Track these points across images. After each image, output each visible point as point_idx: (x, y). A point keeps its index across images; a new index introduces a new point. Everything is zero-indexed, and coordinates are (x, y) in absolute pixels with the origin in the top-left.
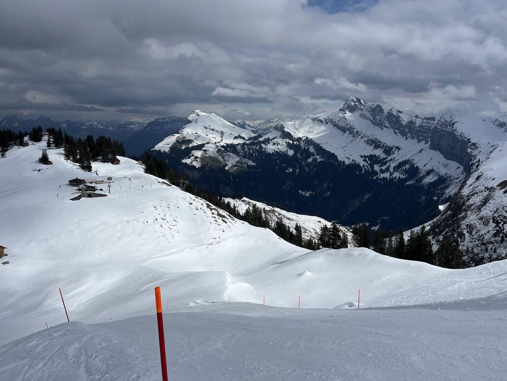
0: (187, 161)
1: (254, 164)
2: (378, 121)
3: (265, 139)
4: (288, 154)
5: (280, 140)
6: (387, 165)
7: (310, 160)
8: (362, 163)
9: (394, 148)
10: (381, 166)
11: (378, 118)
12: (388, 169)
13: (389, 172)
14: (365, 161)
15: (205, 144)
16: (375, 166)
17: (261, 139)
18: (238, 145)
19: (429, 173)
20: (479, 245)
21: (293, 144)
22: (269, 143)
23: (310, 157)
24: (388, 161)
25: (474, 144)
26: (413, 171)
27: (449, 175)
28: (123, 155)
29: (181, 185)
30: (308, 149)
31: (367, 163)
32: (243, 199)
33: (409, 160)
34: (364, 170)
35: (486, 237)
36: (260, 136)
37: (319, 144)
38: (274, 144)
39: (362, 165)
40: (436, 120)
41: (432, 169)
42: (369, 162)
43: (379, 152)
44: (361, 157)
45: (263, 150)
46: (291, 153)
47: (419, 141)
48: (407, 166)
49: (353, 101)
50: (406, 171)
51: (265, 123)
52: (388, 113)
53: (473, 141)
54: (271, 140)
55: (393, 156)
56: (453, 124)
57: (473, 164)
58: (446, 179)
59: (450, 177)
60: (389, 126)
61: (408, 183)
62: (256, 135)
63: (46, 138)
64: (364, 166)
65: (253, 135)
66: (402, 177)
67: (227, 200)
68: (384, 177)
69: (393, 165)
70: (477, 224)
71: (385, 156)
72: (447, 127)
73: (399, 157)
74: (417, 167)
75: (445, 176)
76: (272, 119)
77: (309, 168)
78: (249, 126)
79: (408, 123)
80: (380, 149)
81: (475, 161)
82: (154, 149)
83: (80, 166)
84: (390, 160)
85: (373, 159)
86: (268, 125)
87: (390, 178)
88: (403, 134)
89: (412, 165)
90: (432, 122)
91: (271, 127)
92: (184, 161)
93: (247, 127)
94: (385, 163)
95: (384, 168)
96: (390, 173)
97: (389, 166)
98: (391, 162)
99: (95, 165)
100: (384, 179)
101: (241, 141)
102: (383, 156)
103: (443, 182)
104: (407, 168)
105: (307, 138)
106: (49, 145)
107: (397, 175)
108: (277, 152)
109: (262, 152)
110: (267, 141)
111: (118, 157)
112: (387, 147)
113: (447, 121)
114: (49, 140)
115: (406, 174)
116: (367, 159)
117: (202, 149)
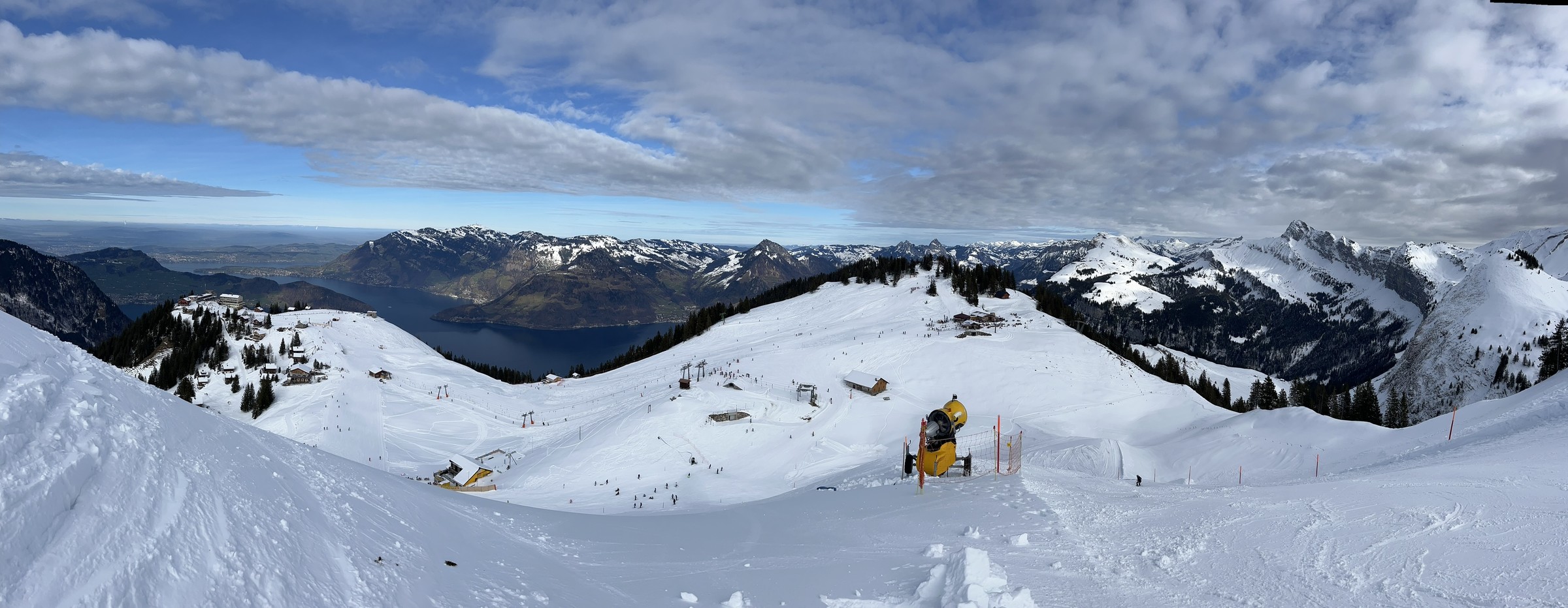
0: (1088, 296)
1: (1173, 301)
2: (1327, 252)
3: (1189, 269)
4: (1218, 290)
5: (1208, 272)
6: (1338, 306)
7: (1245, 297)
8: (1308, 302)
9: (1346, 285)
10: (1332, 306)
11: (1327, 248)
12: (1339, 311)
13: (1340, 314)
14: (1312, 300)
15: (1111, 275)
16: (1324, 306)
17: (1183, 269)
18: (1152, 276)
19: (1384, 315)
20: (1435, 398)
21: (1224, 276)
22: (1193, 275)
23: (1245, 294)
24: (1339, 301)
25: (1431, 283)
26: (1367, 313)
27: (1405, 319)
28: (1014, 288)
29: (1078, 326)
30: (1243, 283)
31: (1315, 302)
32: (1156, 347)
33: (1363, 300)
34: (1311, 311)
35: (1442, 388)
36: (1181, 266)
37: (1257, 278)
38: (1200, 276)
39: (1308, 305)
40: (1392, 254)
41: (1387, 310)
42: (1317, 302)
43: (1329, 290)
44: (1308, 294)
45: (1186, 283)
46: (1221, 288)
47: (1373, 278)
48: (1361, 307)
49: (1298, 225)
50: (1359, 314)
51: (1188, 249)
52: (1339, 242)
53: (1429, 280)
54: (1196, 271)
55: (1345, 294)
56: (1409, 259)
57: (1429, 306)
58: (1402, 323)
59: (1407, 320)
60: (1340, 259)
61: (1361, 327)
62: (1177, 264)
63: (935, 267)
64: (1311, 306)
65: (1173, 263)
66: (1356, 320)
67: (1134, 347)
68: (1334, 320)
69: (1345, 305)
70: (1433, 374)
71: (1335, 295)
72: (1402, 263)
73: (1350, 295)
74: (1372, 309)
75: (1402, 320)
76: (1198, 244)
77: (1244, 307)
78: (1169, 252)
79: (1362, 255)
80: (1329, 286)
81: (1432, 302)
82: (1050, 280)
83: (966, 299)
84: (1342, 300)
85: (1321, 298)
86: (1193, 252)
87: (1341, 321)
88: (1356, 269)
89: (1366, 307)
90: (1387, 255)
91: (1196, 254)
92: (1084, 296)
93: (1165, 253)
94: (1336, 303)
95: (1334, 309)
96: (1342, 314)
97: (1341, 307)
98: (1343, 301)
99: (982, 299)
100: (1335, 322)
101: (1157, 271)
102: (1333, 294)
103: (1398, 326)
104: (1361, 309)
105: (1242, 270)
106: (938, 275)
107: (1349, 317)
108: (1203, 286)
109: (1183, 286)
110: (1191, 272)
111: (1007, 290)
112: (1337, 283)
113: (1403, 256)
114: (938, 270)
115: (1359, 316)
116: (1315, 298)
117: (1107, 281)
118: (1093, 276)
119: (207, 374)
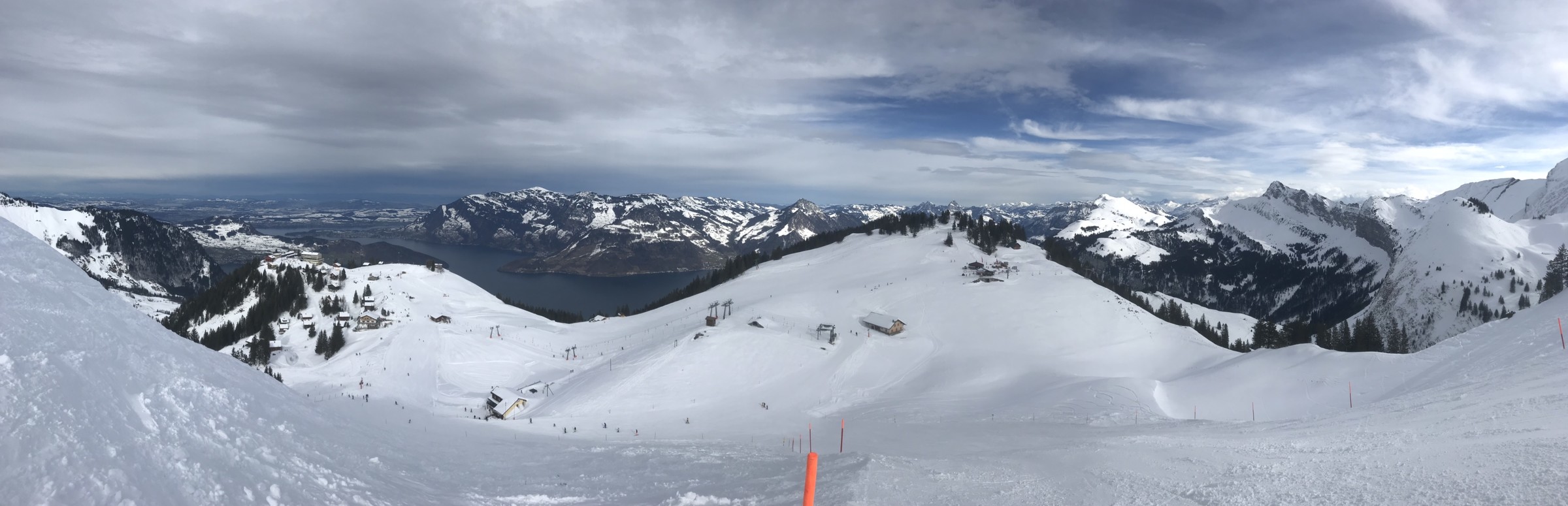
0: (1091, 249)
1: (1168, 254)
2: (1302, 208)
3: (1182, 226)
4: (1208, 243)
5: (1199, 228)
6: (1315, 254)
7: (1233, 250)
8: (1288, 252)
9: (1321, 236)
10: (1309, 255)
11: (1303, 204)
13: (1317, 262)
14: (1291, 250)
15: (1112, 231)
16: (1303, 256)
17: (1177, 226)
18: (1150, 232)
19: (1357, 261)
21: (1214, 231)
22: (1186, 231)
23: (1232, 247)
24: (1316, 250)
25: (1395, 231)
26: (1342, 259)
27: (1376, 262)
28: (1023, 240)
30: (1231, 237)
31: (1294, 251)
32: (1157, 294)
33: (1336, 248)
34: (1291, 260)
36: (1176, 222)
37: (1242, 233)
38: (1192, 231)
39: (1288, 255)
40: (1360, 207)
41: (1359, 257)
42: (1296, 251)
43: (1306, 241)
44: (1287, 245)
45: (1180, 238)
46: (1211, 242)
47: (1345, 229)
48: (1336, 254)
49: (1277, 186)
50: (1334, 260)
51: (1181, 208)
52: (1312, 198)
53: (1393, 228)
54: (1189, 227)
55: (1321, 244)
56: (1375, 211)
57: (1396, 250)
58: (1373, 266)
59: (1377, 264)
60: (1313, 213)
61: (1336, 272)
62: (1172, 221)
63: (951, 222)
64: (1290, 256)
65: (1168, 221)
66: (1330, 266)
68: (1312, 267)
69: (1321, 253)
71: (1313, 245)
72: (1369, 214)
73: (1325, 246)
74: (1346, 256)
75: (1373, 263)
76: (1190, 204)
77: (1231, 258)
78: (1164, 211)
79: (1333, 209)
80: (1306, 237)
81: (1397, 247)
82: (1057, 236)
83: (981, 249)
84: (1318, 249)
85: (1300, 248)
86: (1186, 211)
87: (1318, 268)
88: (1329, 221)
89: (1340, 254)
90: (1357, 208)
91: (1188, 213)
92: (1089, 249)
93: (1161, 212)
94: (1313, 252)
95: (1312, 257)
96: (1319, 262)
97: (1317, 255)
99: (996, 249)
100: (1313, 269)
101: (1153, 228)
102: (1311, 244)
103: (1370, 269)
104: (1335, 256)
105: (1230, 226)
106: (954, 228)
107: (1325, 264)
108: (1195, 240)
109: (1177, 240)
110: (1184, 228)
111: (1019, 242)
112: (1313, 235)
113: (1369, 208)
114: (954, 224)
115: (1334, 263)
116: (1293, 248)
117: (1109, 237)
118: (1096, 232)
119: (288, 321)
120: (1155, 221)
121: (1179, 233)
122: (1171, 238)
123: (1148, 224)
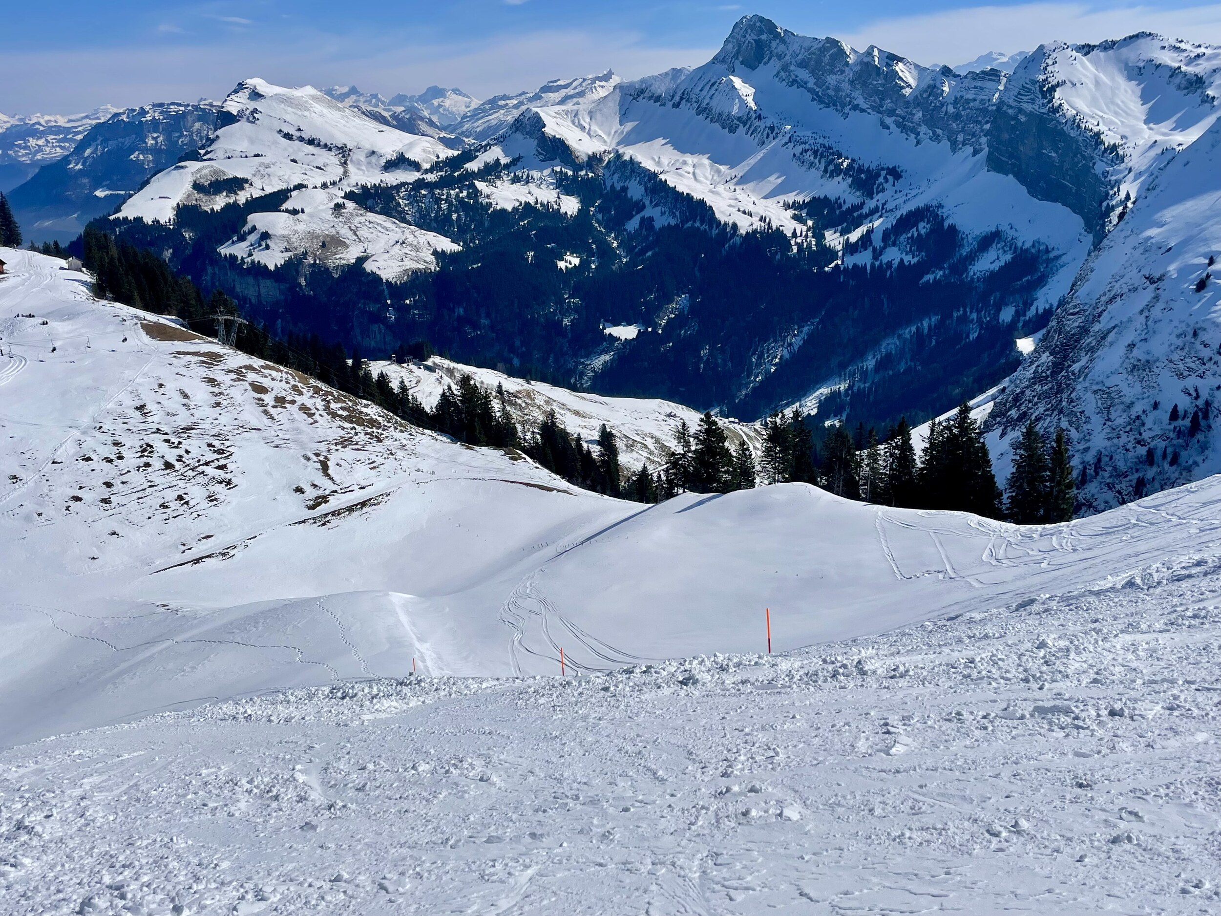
0: (238, 250)
1: (457, 247)
2: (831, 93)
3: (486, 164)
4: (563, 211)
6: (864, 228)
7: (631, 222)
8: (788, 225)
9: (884, 173)
10: (847, 231)
11: (831, 80)
12: (865, 240)
13: (871, 250)
14: (797, 218)
15: (289, 191)
16: (829, 233)
17: (473, 166)
18: (398, 187)
19: (987, 241)
21: (575, 174)
22: (499, 177)
23: (631, 217)
26: (943, 239)
27: (1043, 247)
30: (624, 188)
31: (805, 224)
32: (429, 363)
33: (929, 207)
34: (795, 248)
36: (467, 156)
38: (515, 179)
41: (995, 228)
42: (809, 222)
43: (838, 189)
44: (787, 207)
45: (483, 201)
46: (570, 206)
48: (924, 226)
50: (919, 243)
51: (479, 112)
54: (505, 167)
55: (882, 198)
59: (1049, 250)
61: (926, 278)
62: (456, 153)
64: (794, 234)
65: (446, 153)
66: (909, 260)
67: (376, 368)
68: (855, 266)
69: (881, 226)
71: (857, 201)
73: (897, 200)
77: (630, 248)
78: (431, 123)
82: (120, 215)
85: (821, 212)
86: (493, 119)
87: (873, 266)
90: (992, 83)
91: (500, 125)
92: (225, 250)
93: (423, 125)
94: (859, 223)
95: (854, 237)
96: (875, 251)
98: (876, 215)
101: (408, 174)
102: (851, 199)
104: (924, 230)
107: (894, 255)
108: (527, 204)
109: (477, 208)
110: (493, 171)
112: (863, 169)
113: (1036, 81)
115: (919, 250)
116: (804, 213)
117: (283, 207)
118: (242, 197)
120: (411, 155)
121: (480, 185)
122: (461, 201)
123: (390, 166)
